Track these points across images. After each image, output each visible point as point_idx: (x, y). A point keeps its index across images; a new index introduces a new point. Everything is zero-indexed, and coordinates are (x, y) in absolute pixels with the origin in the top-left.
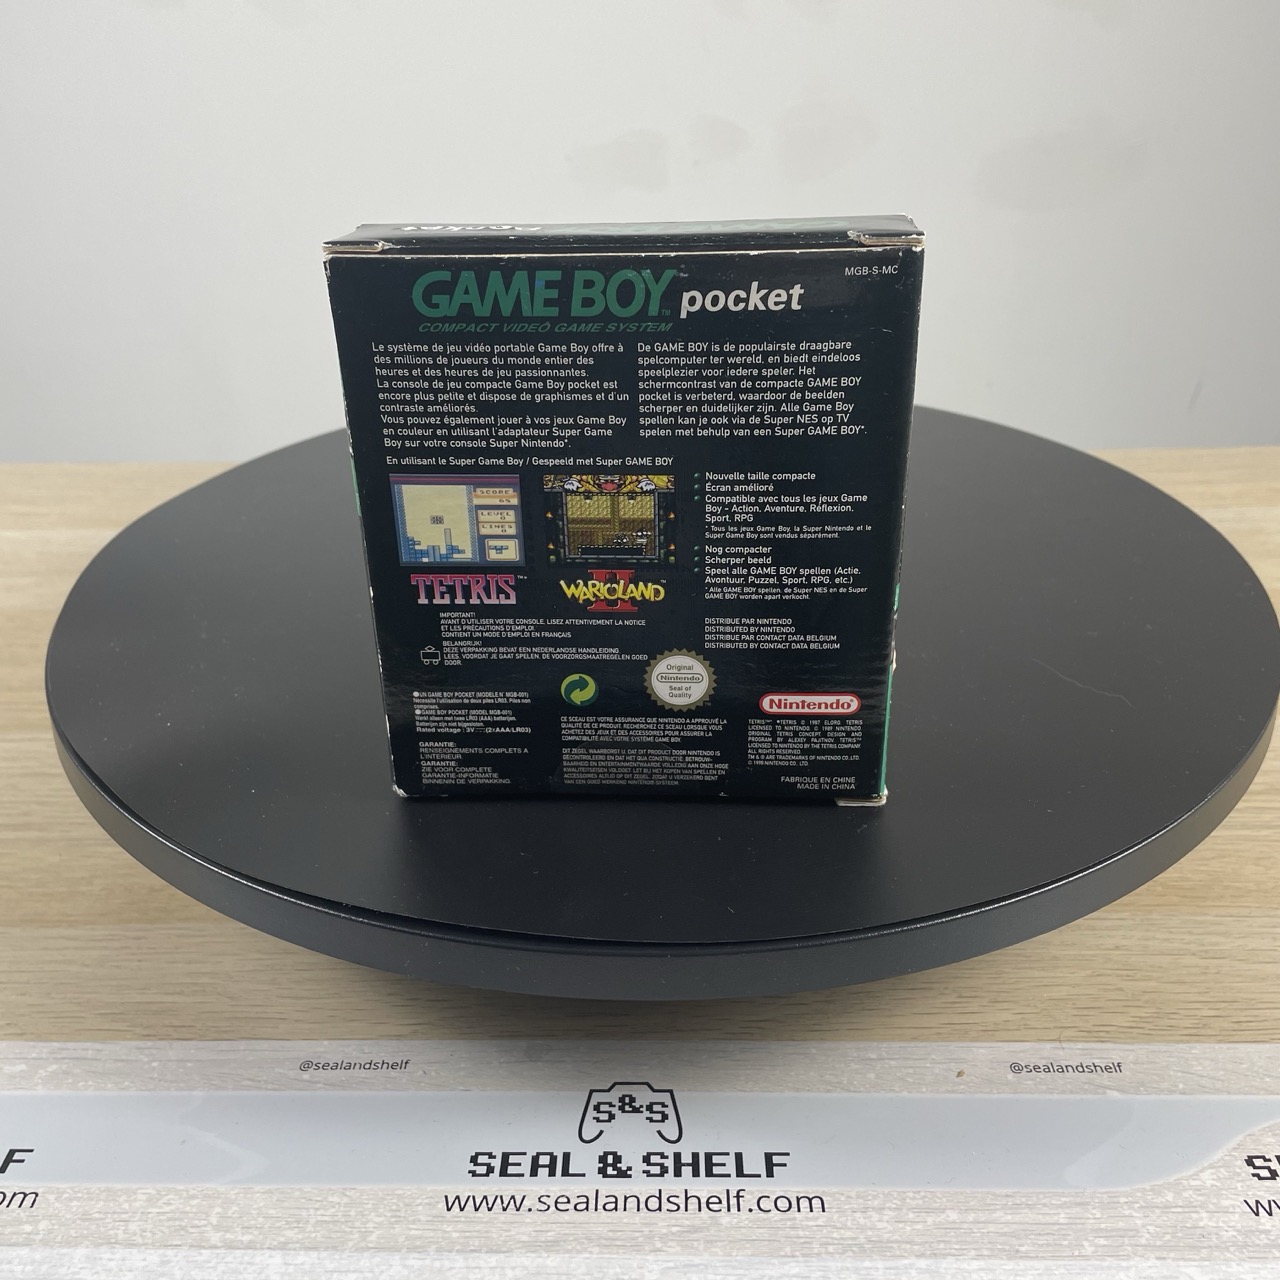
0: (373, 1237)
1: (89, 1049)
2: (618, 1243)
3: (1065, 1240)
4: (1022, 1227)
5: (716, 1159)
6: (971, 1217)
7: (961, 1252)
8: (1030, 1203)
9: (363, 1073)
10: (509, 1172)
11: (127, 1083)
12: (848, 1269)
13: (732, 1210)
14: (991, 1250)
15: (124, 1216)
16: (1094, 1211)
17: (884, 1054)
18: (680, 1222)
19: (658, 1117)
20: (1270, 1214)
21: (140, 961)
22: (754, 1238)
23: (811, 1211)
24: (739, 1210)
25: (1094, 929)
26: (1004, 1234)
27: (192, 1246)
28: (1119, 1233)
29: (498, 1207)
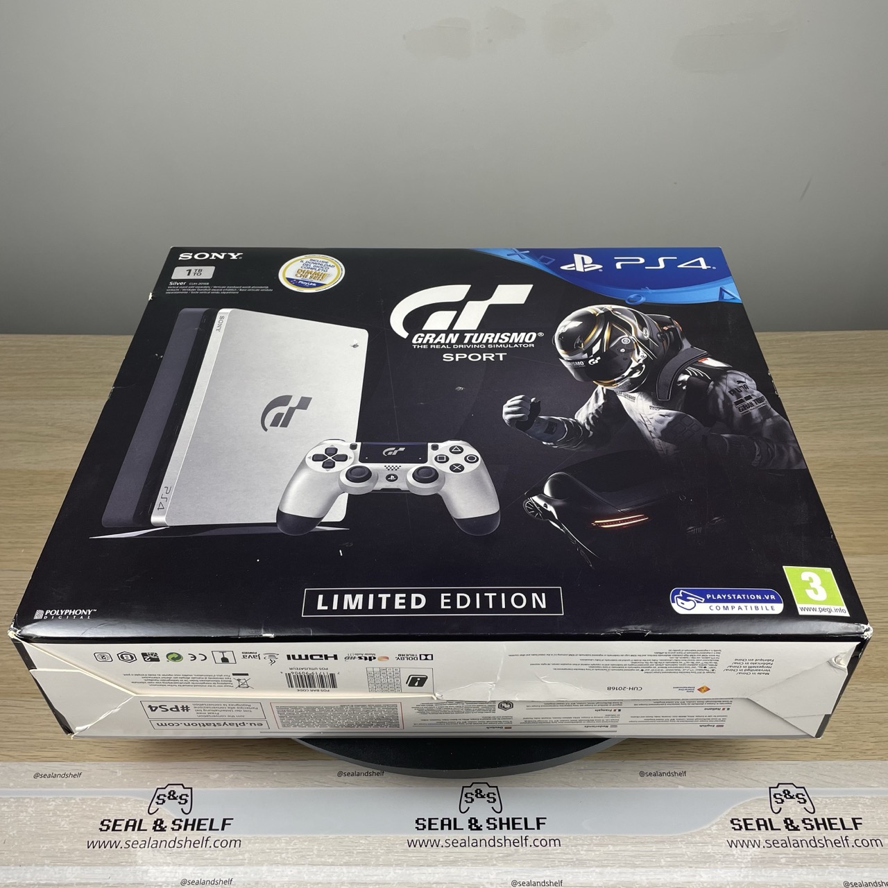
0: (381, 860)
1: (244, 765)
2: (479, 862)
3: (654, 858)
4: (637, 853)
5: (516, 821)
6: (618, 848)
7: (613, 865)
8: (642, 841)
9: (365, 778)
10: (432, 828)
11: (265, 784)
12: (569, 873)
13: (523, 846)
14: (625, 863)
15: (279, 851)
16: (667, 845)
17: (586, 766)
18: (503, 851)
19: (492, 800)
20: (736, 847)
22: (532, 859)
23: (555, 846)
24: (526, 846)
26: (630, 856)
27: (309, 864)
28: (676, 856)
29: (429, 845)
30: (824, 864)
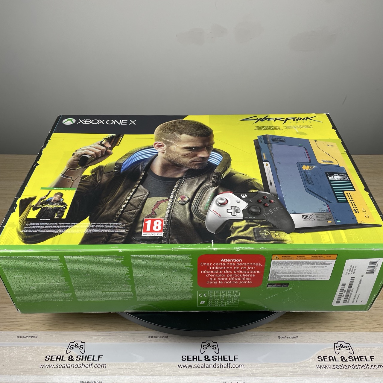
1: (108, 333)
2: (209, 374)
4: (277, 371)
5: (225, 357)
6: (269, 369)
9: (160, 339)
10: (189, 360)
11: (117, 341)
12: (248, 379)
13: (228, 367)
17: (255, 334)
18: (219, 370)
19: (214, 348)
20: (320, 368)
22: (232, 373)
23: (242, 368)
26: (275, 372)
28: (294, 372)
29: (188, 367)
30: (358, 376)
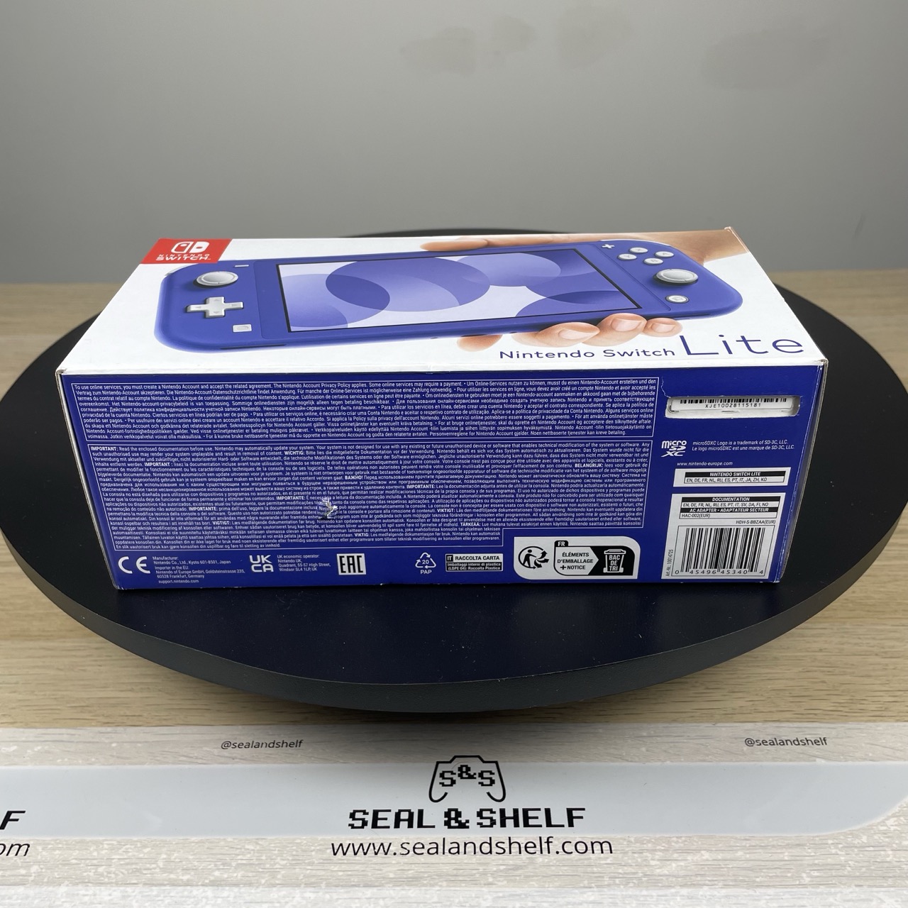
0: (279, 876)
1: (64, 734)
2: (461, 878)
3: (789, 872)
5: (531, 814)
6: (719, 856)
7: (713, 883)
8: (763, 845)
10: (378, 825)
11: (93, 760)
13: (543, 852)
14: (735, 881)
15: (95, 862)
16: (809, 851)
17: (652, 732)
19: (488, 782)
21: (100, 666)
22: (561, 874)
23: (602, 852)
24: (549, 853)
25: (803, 636)
26: (744, 869)
27: (145, 884)
28: (828, 867)
29: (371, 852)
